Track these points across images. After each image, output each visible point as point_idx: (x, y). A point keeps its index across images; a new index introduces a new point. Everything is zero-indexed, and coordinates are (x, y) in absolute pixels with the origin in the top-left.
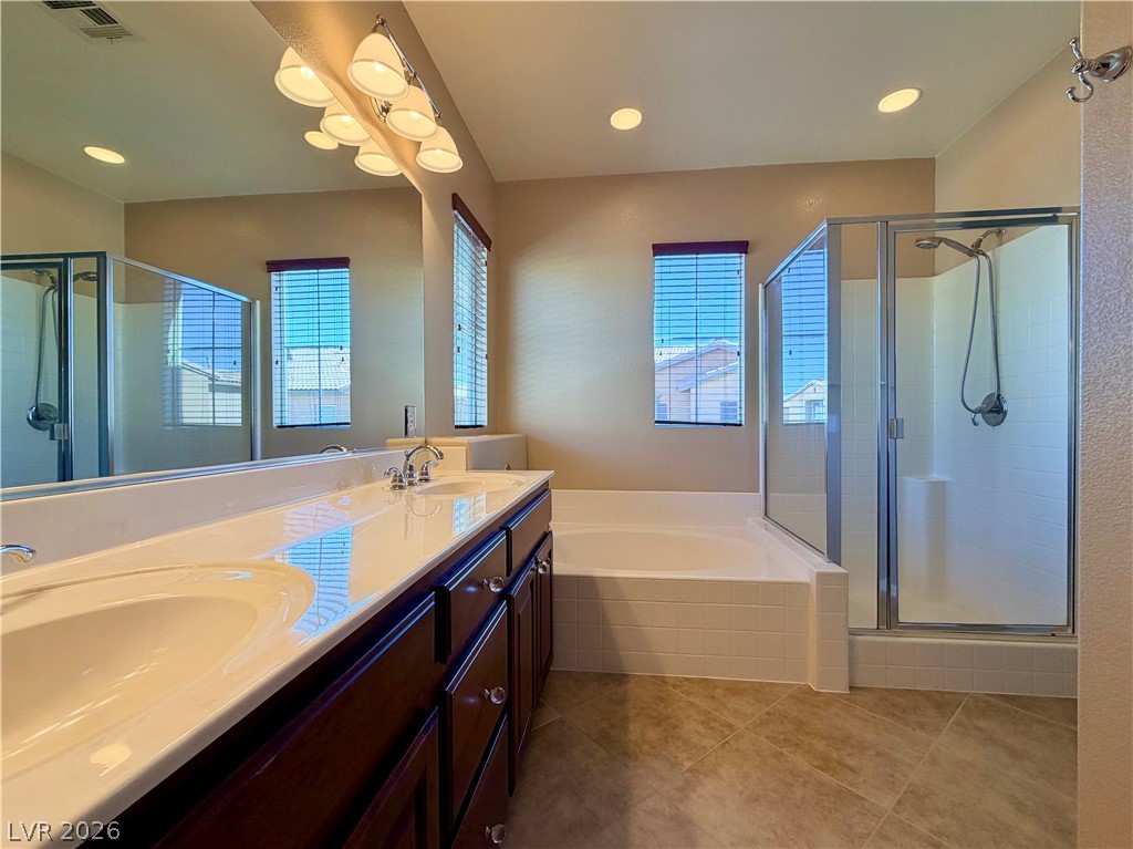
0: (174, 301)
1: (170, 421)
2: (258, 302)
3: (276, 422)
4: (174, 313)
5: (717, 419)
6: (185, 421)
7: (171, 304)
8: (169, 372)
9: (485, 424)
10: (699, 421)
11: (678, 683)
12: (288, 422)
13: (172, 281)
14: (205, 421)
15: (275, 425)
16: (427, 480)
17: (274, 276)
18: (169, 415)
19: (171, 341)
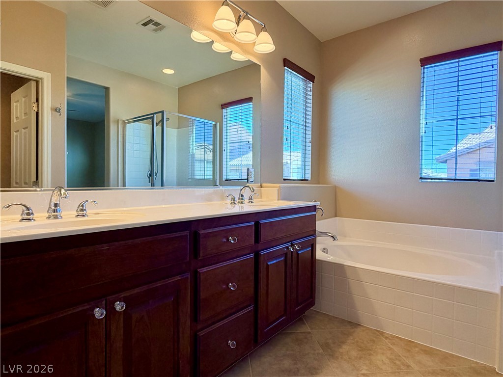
0: (193, 126)
1: (190, 177)
2: (218, 123)
3: (224, 178)
4: (192, 131)
5: (468, 177)
6: (196, 177)
7: (191, 127)
8: (191, 156)
9: (309, 179)
10: (457, 178)
11: (390, 338)
12: (229, 178)
13: (192, 120)
14: (201, 177)
15: (224, 179)
16: (252, 202)
17: (224, 111)
18: (190, 174)
19: (191, 143)
